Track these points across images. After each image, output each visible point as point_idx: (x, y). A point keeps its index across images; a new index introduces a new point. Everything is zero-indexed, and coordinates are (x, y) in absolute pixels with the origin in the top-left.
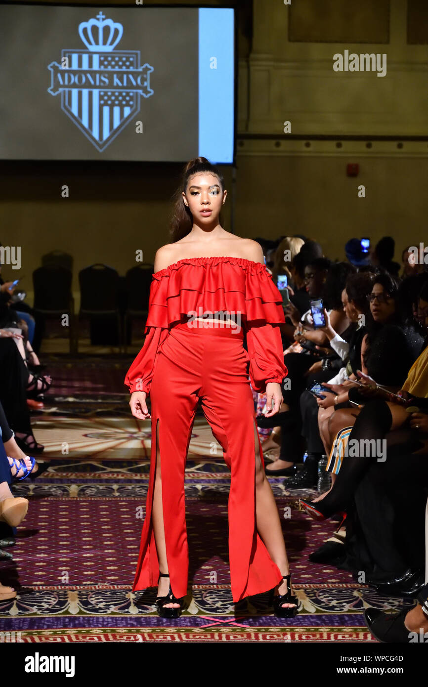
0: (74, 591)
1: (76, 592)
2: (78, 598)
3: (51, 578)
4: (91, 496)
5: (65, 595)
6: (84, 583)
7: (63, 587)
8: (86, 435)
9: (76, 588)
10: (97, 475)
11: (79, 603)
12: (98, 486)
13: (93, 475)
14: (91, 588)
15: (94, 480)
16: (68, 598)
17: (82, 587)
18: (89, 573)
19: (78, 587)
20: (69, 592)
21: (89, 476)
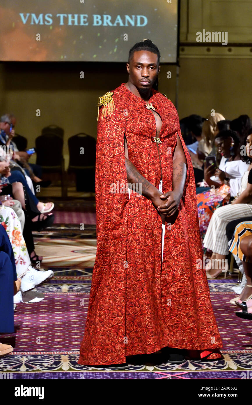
0: (65, 355)
1: (67, 356)
2: (69, 359)
3: (49, 346)
4: (77, 291)
5: (60, 357)
6: (73, 350)
7: (58, 353)
8: (73, 251)
9: (67, 353)
10: (81, 278)
11: (69, 363)
12: (82, 285)
13: (78, 277)
14: (78, 353)
15: (79, 281)
16: (61, 359)
17: (71, 352)
18: (76, 343)
19: (69, 352)
20: (62, 356)
21: (75, 278)
